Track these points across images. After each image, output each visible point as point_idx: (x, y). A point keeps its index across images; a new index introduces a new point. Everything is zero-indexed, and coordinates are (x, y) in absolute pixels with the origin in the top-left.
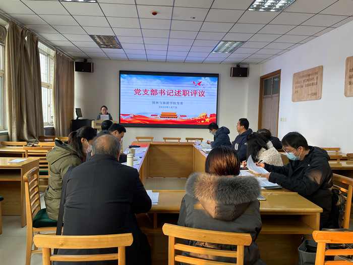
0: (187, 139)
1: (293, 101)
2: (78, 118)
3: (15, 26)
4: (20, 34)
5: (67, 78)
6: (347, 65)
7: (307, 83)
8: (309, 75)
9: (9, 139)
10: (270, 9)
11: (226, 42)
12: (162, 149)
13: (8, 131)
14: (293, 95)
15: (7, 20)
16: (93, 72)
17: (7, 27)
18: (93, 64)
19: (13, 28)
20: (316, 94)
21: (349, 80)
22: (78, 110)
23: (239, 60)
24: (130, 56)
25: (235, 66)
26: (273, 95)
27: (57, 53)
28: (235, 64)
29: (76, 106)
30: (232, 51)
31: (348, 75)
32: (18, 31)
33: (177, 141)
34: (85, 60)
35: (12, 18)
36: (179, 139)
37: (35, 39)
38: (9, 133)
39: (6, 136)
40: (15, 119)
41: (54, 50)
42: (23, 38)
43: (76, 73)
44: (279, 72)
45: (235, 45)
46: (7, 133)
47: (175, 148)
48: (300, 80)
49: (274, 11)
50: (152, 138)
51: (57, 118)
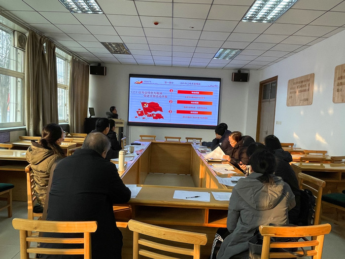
0: (187, 139)
1: (288, 105)
2: (91, 116)
3: (34, 34)
4: (39, 41)
5: (83, 81)
6: (336, 73)
7: (300, 89)
8: (302, 82)
9: (27, 134)
10: (262, 20)
11: (225, 49)
12: (163, 147)
13: (26, 127)
14: (288, 100)
15: (27, 29)
16: (106, 75)
17: (27, 35)
18: (106, 68)
19: (32, 36)
20: (308, 100)
21: (337, 87)
22: (92, 110)
23: (240, 66)
24: (139, 62)
25: (237, 72)
26: (271, 100)
27: (73, 58)
28: (236, 69)
29: (90, 106)
30: (232, 58)
31: (336, 82)
32: (36, 38)
33: (178, 140)
34: (99, 64)
35: (31, 27)
36: (180, 138)
37: (53, 45)
38: (27, 129)
39: (24, 131)
40: (32, 116)
41: (70, 55)
42: (41, 44)
43: (90, 75)
44: (276, 78)
45: (234, 52)
46: (25, 129)
47: (175, 147)
48: (294, 86)
49: (266, 22)
50: (155, 137)
51: (72, 116)
